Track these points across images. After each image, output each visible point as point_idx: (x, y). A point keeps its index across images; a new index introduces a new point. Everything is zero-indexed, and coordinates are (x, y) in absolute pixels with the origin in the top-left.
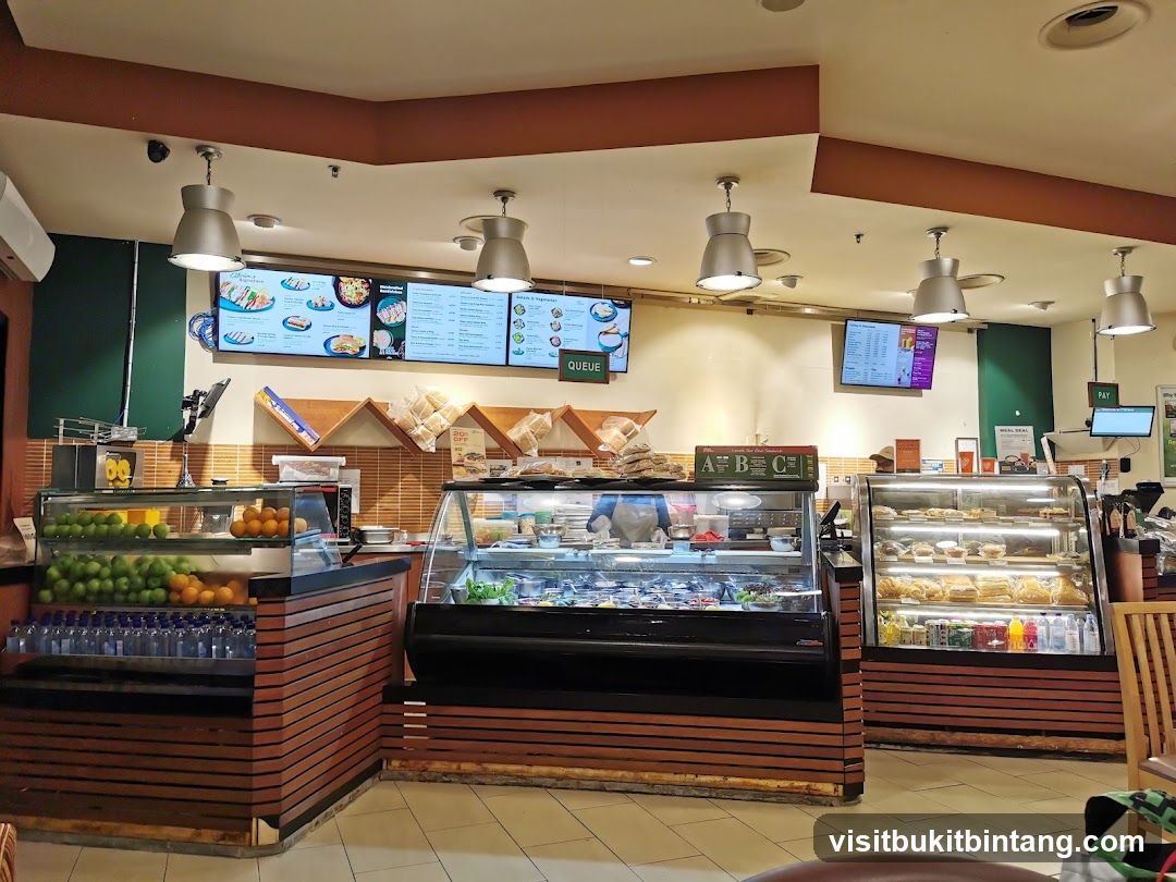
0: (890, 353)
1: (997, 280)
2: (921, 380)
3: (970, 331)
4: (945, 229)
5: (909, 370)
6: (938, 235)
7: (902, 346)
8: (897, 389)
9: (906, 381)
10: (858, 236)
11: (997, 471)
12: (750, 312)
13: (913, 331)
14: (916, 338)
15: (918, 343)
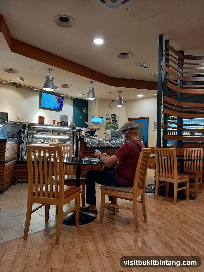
0: (53, 101)
1: (71, 87)
2: (60, 109)
3: (72, 99)
4: (51, 70)
5: (57, 106)
6: (50, 71)
7: (56, 100)
8: (54, 110)
9: (56, 108)
10: (32, 68)
11: (60, 125)
12: (17, 87)
13: (58, 97)
14: (59, 99)
15: (59, 100)
